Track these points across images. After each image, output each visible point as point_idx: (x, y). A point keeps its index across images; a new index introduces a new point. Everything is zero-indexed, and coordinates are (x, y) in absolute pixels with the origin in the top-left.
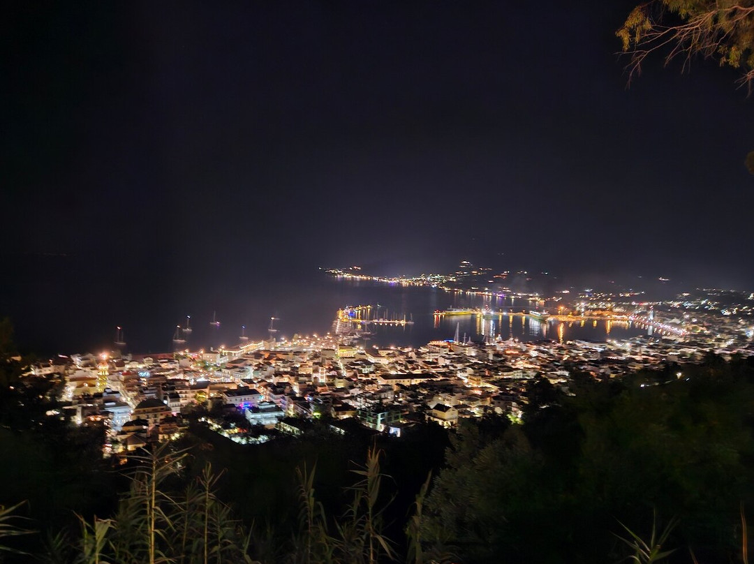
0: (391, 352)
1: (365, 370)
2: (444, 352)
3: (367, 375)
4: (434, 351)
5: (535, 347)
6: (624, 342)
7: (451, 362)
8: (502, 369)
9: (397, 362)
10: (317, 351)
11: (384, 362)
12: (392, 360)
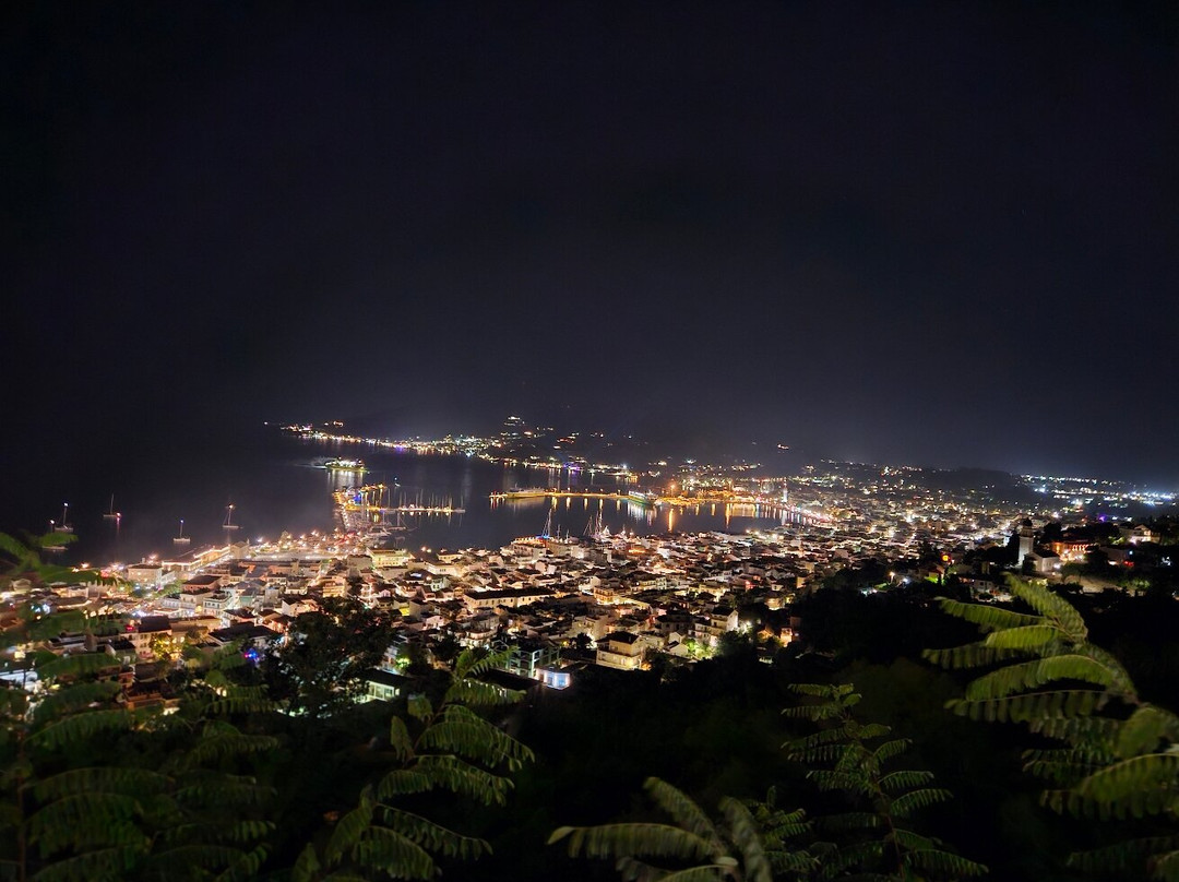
0: (459, 557)
1: (435, 587)
2: (541, 554)
3: (438, 594)
4: (526, 553)
5: (662, 543)
6: (768, 533)
7: (558, 569)
8: (639, 576)
9: (478, 572)
10: (340, 558)
11: (456, 572)
12: (468, 569)
